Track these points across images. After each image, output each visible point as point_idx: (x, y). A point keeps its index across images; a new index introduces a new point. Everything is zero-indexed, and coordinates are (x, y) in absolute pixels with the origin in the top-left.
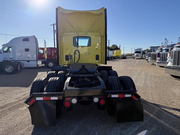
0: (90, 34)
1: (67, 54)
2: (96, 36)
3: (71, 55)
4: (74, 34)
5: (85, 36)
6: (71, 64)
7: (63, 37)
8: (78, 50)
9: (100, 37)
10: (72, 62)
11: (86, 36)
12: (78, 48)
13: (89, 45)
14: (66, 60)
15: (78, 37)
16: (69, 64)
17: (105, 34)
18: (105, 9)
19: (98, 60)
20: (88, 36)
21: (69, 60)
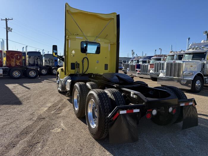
0: (99, 40)
1: (74, 62)
2: (105, 43)
3: (78, 63)
4: (82, 38)
6: (78, 73)
7: (69, 41)
9: (109, 45)
10: (78, 71)
11: (95, 42)
12: (86, 55)
13: (98, 51)
14: (72, 69)
15: (87, 43)
16: (76, 73)
17: (116, 41)
18: (117, 14)
19: (107, 70)
20: (97, 42)
21: (76, 68)
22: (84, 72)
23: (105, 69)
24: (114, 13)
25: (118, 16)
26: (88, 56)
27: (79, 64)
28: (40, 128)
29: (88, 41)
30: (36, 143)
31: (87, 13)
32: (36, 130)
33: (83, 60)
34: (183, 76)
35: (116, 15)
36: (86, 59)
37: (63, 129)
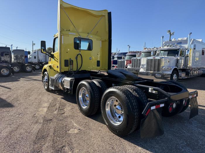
0: (91, 36)
1: (67, 58)
2: (97, 39)
4: (75, 34)
5: (85, 38)
9: (101, 41)
10: (72, 68)
11: (87, 38)
12: (80, 51)
13: (90, 48)
14: (65, 66)
15: (80, 39)
16: (70, 70)
17: (108, 38)
18: (109, 12)
19: (99, 66)
20: (90, 39)
21: (70, 65)
22: (78, 69)
23: (97, 66)
24: (105, 10)
25: (110, 14)
26: (81, 53)
27: (72, 61)
28: (55, 131)
29: (81, 37)
30: (62, 147)
31: (78, 8)
32: (51, 134)
33: (77, 57)
34: (163, 70)
35: (107, 12)
36: (79, 56)
37: (79, 129)
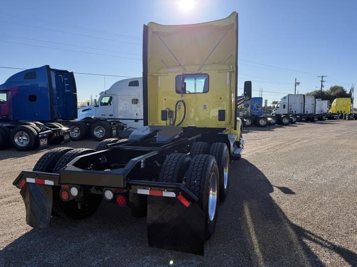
0: (207, 68)
1: (164, 109)
3: (171, 111)
4: (178, 70)
5: (197, 72)
7: (159, 77)
8: (183, 101)
9: (228, 73)
11: (199, 72)
12: (182, 96)
13: (206, 90)
14: (162, 120)
19: (224, 120)
20: (203, 72)
21: (168, 119)
23: (219, 120)
26: (186, 98)
29: (187, 73)
33: (177, 104)
36: (182, 104)
